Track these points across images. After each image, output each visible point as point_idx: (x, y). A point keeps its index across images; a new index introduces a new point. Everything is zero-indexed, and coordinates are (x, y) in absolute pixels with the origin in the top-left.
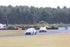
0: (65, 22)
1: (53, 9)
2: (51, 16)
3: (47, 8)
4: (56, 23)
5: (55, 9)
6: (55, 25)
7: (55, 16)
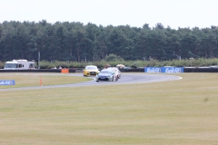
0: (159, 58)
1: (135, 29)
2: (131, 45)
3: (121, 27)
4: (140, 59)
5: (140, 29)
6: (138, 63)
7: (139, 44)
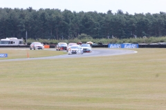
0: (120, 37)
1: (101, 14)
2: (98, 26)
3: (90, 13)
4: (105, 38)
5: (105, 14)
7: (104, 26)
